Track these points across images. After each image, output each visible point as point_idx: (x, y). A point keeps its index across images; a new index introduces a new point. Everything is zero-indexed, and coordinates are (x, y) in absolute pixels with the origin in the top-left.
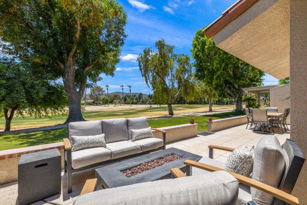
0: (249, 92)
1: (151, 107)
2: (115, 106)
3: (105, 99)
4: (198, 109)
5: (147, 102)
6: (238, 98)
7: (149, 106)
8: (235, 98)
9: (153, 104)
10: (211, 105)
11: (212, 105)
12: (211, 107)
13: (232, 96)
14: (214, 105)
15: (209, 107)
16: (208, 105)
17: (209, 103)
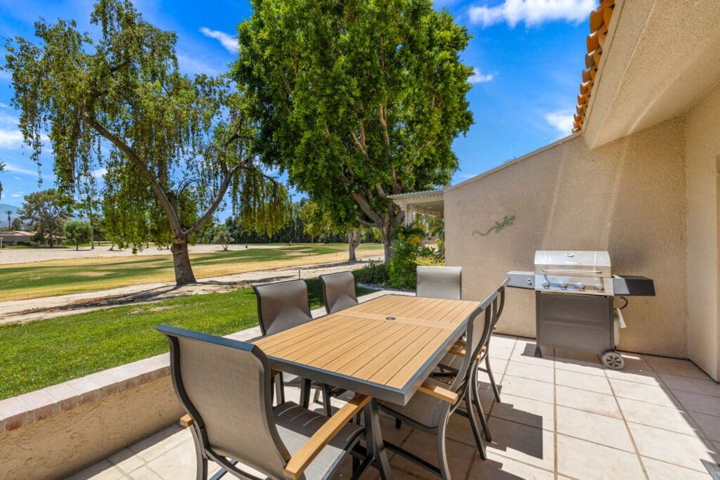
0: (408, 206)
1: (226, 250)
2: (111, 250)
3: (77, 228)
4: (334, 254)
5: (216, 238)
6: (389, 226)
7: (220, 247)
8: (380, 226)
9: (231, 243)
10: (353, 245)
11: (356, 246)
12: (354, 249)
13: (373, 222)
14: (361, 245)
15: (348, 252)
16: (347, 246)
17: (350, 241)
